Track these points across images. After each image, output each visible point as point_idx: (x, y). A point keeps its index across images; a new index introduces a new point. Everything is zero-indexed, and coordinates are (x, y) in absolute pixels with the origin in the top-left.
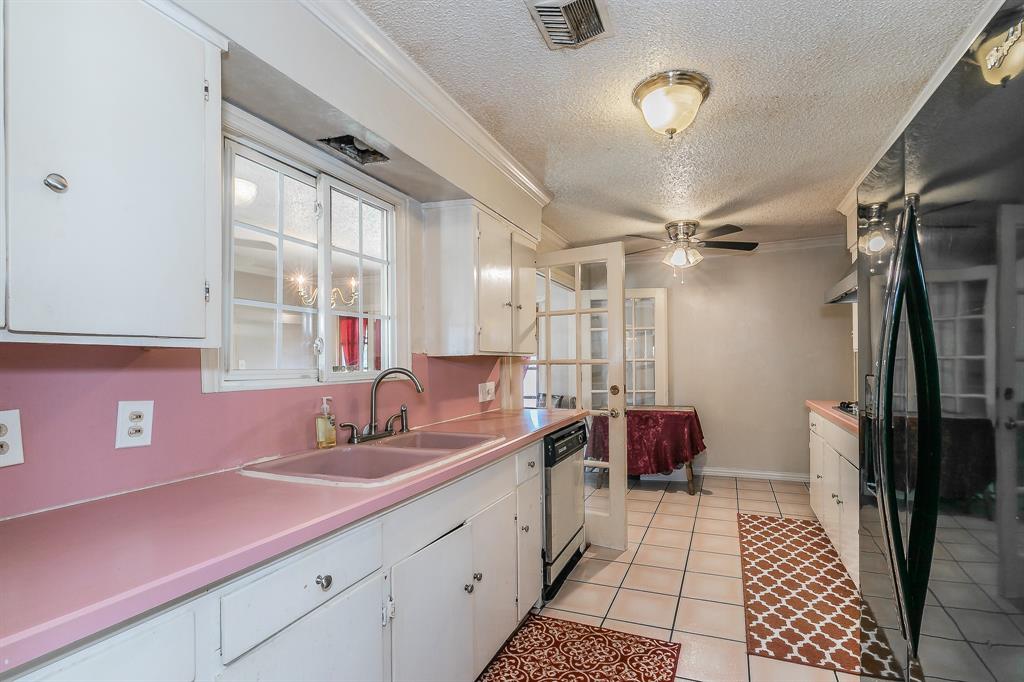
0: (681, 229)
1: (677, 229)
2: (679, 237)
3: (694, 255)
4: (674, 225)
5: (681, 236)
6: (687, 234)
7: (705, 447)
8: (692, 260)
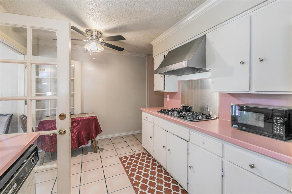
0: (94, 33)
1: (92, 33)
2: (93, 37)
3: (100, 47)
4: (91, 31)
5: (94, 37)
6: (97, 37)
7: (102, 131)
8: (99, 49)
